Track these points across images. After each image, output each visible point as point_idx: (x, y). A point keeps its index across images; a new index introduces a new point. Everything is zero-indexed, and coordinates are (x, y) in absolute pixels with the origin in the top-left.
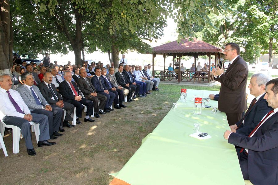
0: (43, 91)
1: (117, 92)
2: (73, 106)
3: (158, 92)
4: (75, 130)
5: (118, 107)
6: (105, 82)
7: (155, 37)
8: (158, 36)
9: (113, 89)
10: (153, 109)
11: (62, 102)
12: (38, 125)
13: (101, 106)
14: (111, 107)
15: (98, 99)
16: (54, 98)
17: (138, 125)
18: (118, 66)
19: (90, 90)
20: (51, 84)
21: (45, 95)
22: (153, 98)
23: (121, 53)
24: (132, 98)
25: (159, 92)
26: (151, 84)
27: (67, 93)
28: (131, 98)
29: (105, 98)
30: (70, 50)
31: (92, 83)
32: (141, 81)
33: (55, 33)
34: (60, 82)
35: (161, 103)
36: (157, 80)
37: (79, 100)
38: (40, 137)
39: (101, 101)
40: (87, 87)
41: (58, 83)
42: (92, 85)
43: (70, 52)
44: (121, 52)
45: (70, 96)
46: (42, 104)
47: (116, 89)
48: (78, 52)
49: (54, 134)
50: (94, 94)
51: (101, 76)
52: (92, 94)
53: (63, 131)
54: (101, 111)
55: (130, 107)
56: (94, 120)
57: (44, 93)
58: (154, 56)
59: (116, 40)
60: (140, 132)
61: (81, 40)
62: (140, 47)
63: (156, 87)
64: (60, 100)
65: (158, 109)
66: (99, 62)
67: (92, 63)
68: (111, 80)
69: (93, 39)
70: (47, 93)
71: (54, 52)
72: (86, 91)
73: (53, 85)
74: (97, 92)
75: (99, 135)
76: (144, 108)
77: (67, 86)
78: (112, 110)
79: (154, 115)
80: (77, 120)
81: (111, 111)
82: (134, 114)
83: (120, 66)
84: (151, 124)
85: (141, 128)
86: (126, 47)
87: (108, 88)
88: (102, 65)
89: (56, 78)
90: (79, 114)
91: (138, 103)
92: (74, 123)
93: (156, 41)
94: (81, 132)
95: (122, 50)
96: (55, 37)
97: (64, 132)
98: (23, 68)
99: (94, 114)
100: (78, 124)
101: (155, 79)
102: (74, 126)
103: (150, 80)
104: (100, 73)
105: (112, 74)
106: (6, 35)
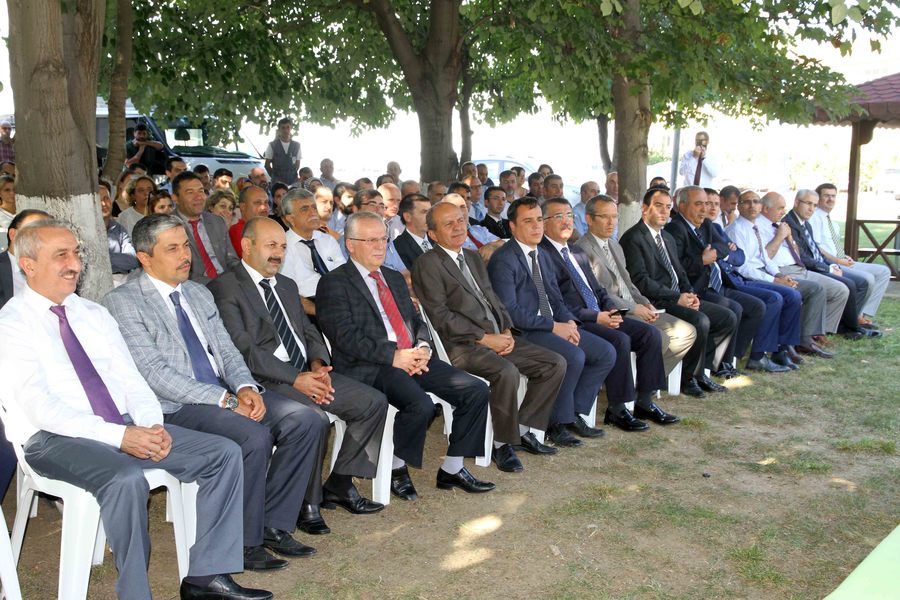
0: (233, 311)
1: (627, 339)
2: (381, 397)
3: (871, 349)
4: (383, 529)
5: (627, 418)
6: (565, 277)
7: (868, 22)
8: (889, 15)
9: (603, 317)
10: (833, 446)
11: (324, 373)
12: (194, 487)
13: (532, 410)
14: (590, 420)
15: (514, 370)
16: (289, 352)
17: (733, 536)
18: (643, 194)
19: (479, 318)
20: (279, 277)
21: (244, 336)
22: (837, 384)
23: (669, 122)
24: (712, 373)
25: (876, 346)
26: (830, 300)
27: (353, 326)
28: (707, 372)
29: (554, 365)
30: (401, 103)
31: (492, 279)
32: (770, 279)
33: (328, 20)
34: (331, 267)
35: (888, 418)
36: (870, 278)
37: (417, 371)
38: (194, 553)
39: (534, 381)
40: (461, 301)
41: (319, 271)
42: (491, 294)
43: (400, 113)
44: (668, 115)
45: (370, 344)
46: (222, 382)
47: (619, 319)
48: (438, 113)
49: (269, 541)
50: (501, 342)
51: (545, 244)
52: (487, 340)
53: (318, 527)
54: (532, 436)
55: (696, 425)
56: (490, 485)
57: (238, 324)
58: (862, 134)
59: (638, 48)
60: (745, 584)
61: (453, 52)
62: (774, 86)
63: (861, 316)
64: (315, 365)
65: (869, 450)
66: (543, 167)
67: (504, 175)
68: (596, 271)
69: (518, 47)
70: (253, 322)
71: (319, 115)
72: (459, 326)
73: (288, 286)
74: (515, 333)
75: (504, 572)
76: (779, 434)
77: (359, 291)
78: (594, 433)
79: (839, 487)
80: (397, 474)
81: (588, 443)
82: (715, 466)
83: (657, 194)
84: (814, 538)
85: (754, 557)
86: (689, 83)
87: (577, 314)
88: (555, 186)
89: (313, 248)
90: (409, 445)
91: (746, 407)
92: (381, 489)
93: (876, 46)
94: (411, 548)
95: (673, 106)
96: (330, 38)
97: (324, 536)
98: (165, 194)
99: (494, 451)
100: (404, 497)
101: (860, 268)
102: (380, 507)
103: (826, 273)
104: (535, 227)
105: (602, 237)
106: (87, 26)
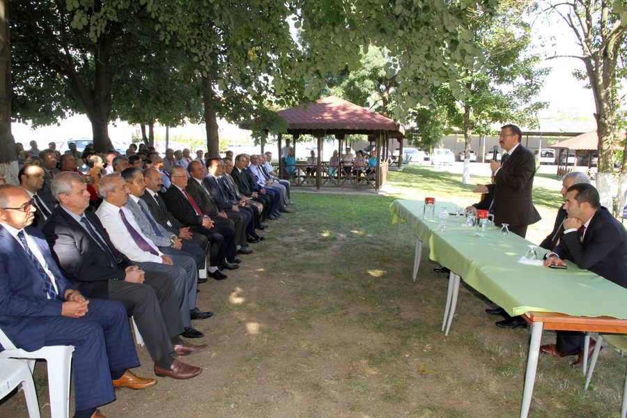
13: (238, 238)
16: (171, 223)
35: (325, 230)
37: (210, 227)
45: (193, 218)
47: (245, 203)
48: (102, 121)
55: (273, 239)
60: (344, 281)
65: (331, 240)
70: (157, 212)
77: (182, 197)
91: (280, 231)
105: (227, 173)
